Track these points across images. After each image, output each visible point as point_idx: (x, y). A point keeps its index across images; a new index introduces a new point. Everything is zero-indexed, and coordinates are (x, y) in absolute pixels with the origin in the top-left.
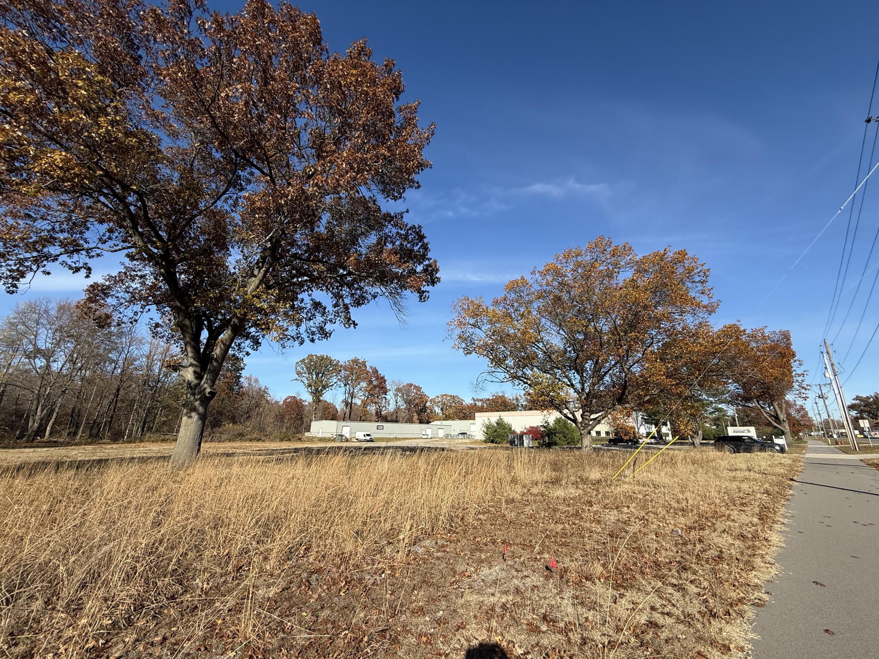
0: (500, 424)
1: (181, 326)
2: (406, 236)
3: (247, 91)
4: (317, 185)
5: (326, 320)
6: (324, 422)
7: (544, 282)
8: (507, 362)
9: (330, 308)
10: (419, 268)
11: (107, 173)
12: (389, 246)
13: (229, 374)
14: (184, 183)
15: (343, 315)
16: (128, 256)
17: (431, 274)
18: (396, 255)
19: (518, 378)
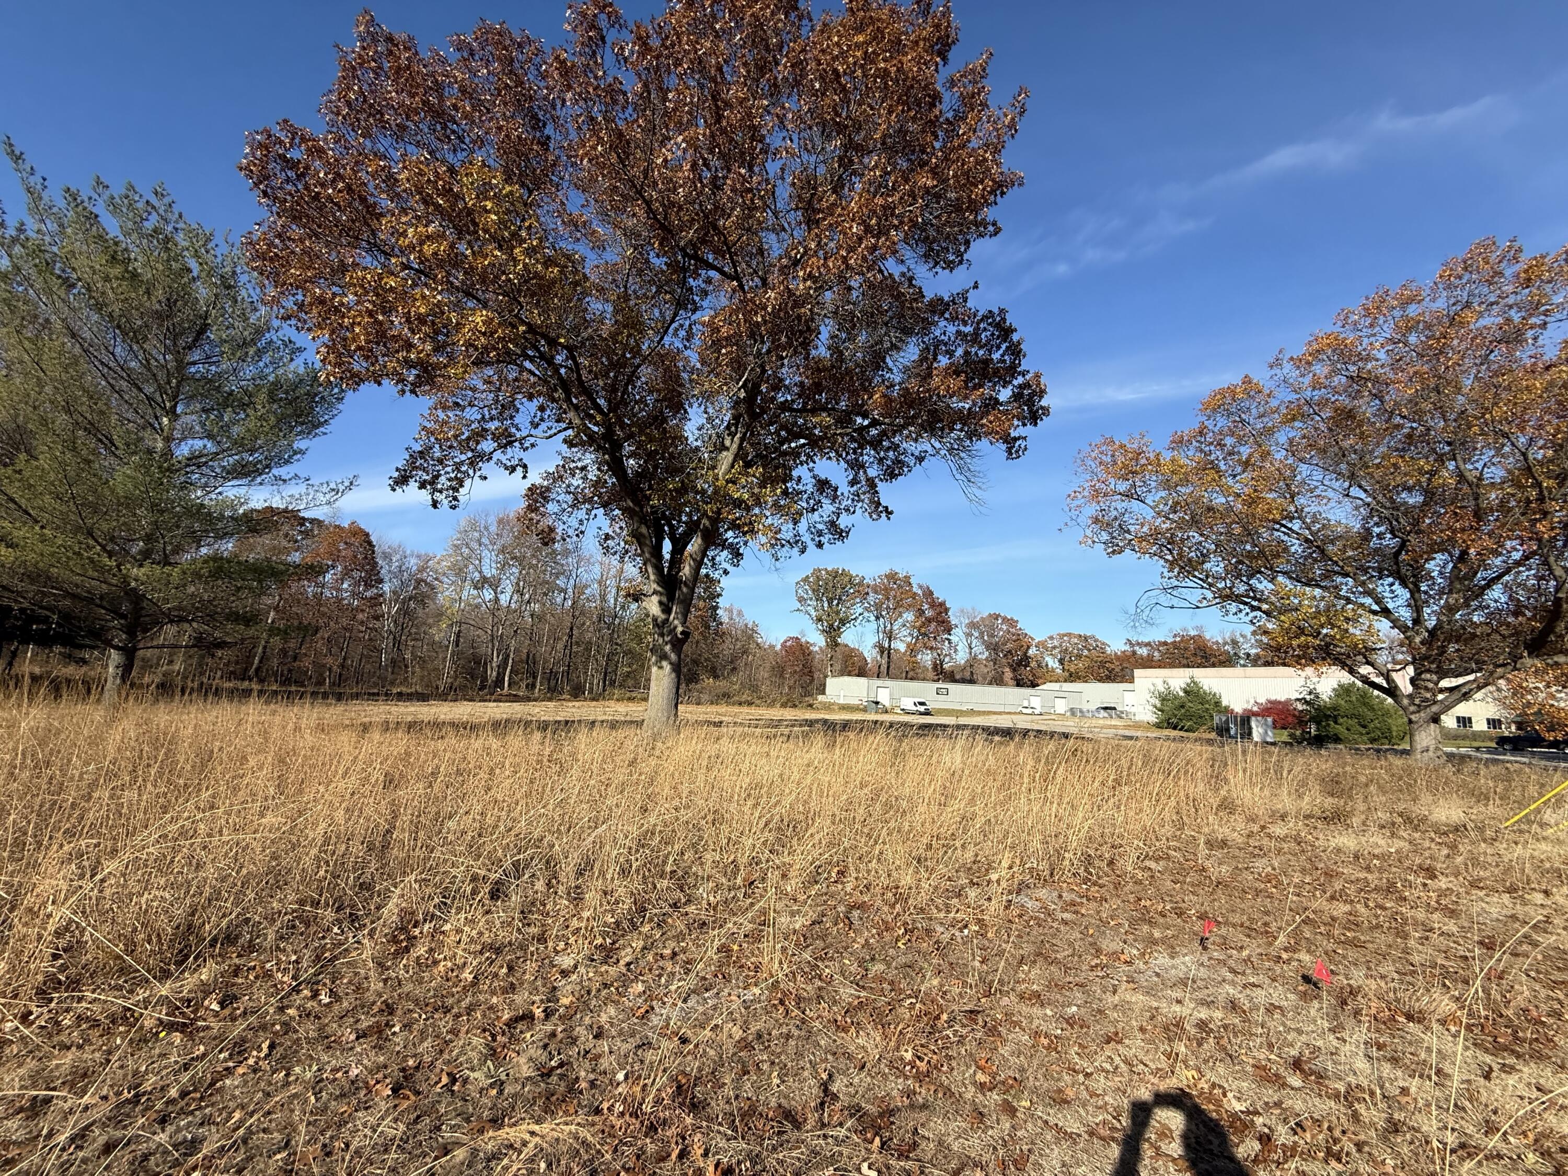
0: (1193, 692)
1: (636, 536)
2: (976, 334)
3: (692, 143)
4: (810, 276)
5: (839, 508)
6: (846, 679)
7: (1307, 380)
8: (1207, 566)
9: (844, 489)
10: (1005, 394)
11: (531, 328)
12: (944, 361)
13: (701, 604)
14: (620, 318)
15: (866, 498)
16: (565, 441)
17: (1030, 402)
18: (958, 376)
19: (1238, 599)
